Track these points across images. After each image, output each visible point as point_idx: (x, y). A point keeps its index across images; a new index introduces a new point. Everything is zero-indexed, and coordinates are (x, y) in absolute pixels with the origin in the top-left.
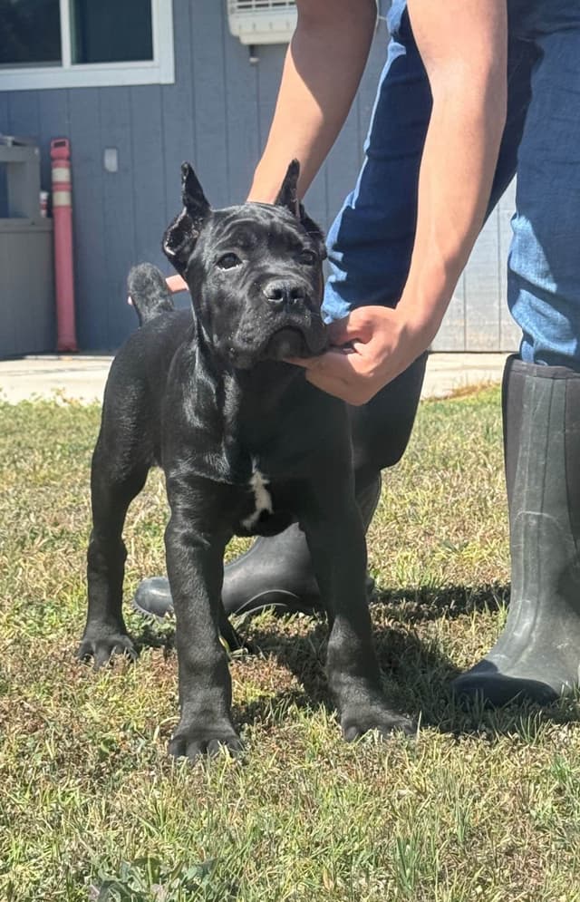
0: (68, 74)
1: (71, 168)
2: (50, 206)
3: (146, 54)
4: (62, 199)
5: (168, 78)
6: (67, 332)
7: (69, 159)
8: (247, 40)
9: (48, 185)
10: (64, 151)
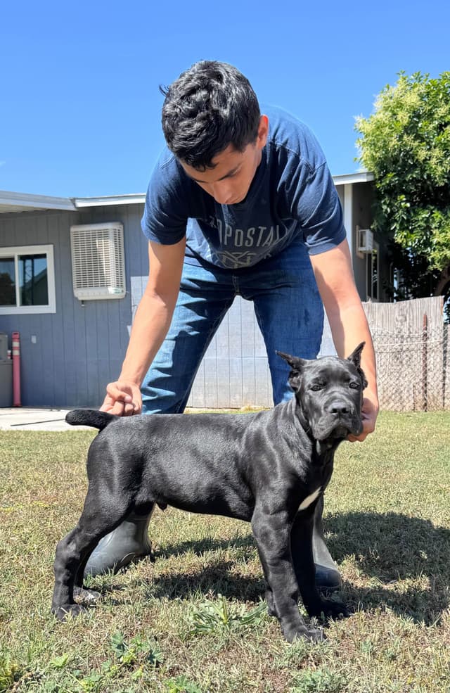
0: (19, 309)
1: (20, 342)
2: (12, 355)
3: (45, 302)
4: (16, 353)
5: (54, 311)
6: (17, 401)
7: (19, 339)
8: (80, 299)
9: (11, 348)
10: (17, 336)
